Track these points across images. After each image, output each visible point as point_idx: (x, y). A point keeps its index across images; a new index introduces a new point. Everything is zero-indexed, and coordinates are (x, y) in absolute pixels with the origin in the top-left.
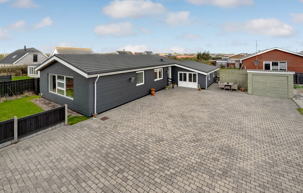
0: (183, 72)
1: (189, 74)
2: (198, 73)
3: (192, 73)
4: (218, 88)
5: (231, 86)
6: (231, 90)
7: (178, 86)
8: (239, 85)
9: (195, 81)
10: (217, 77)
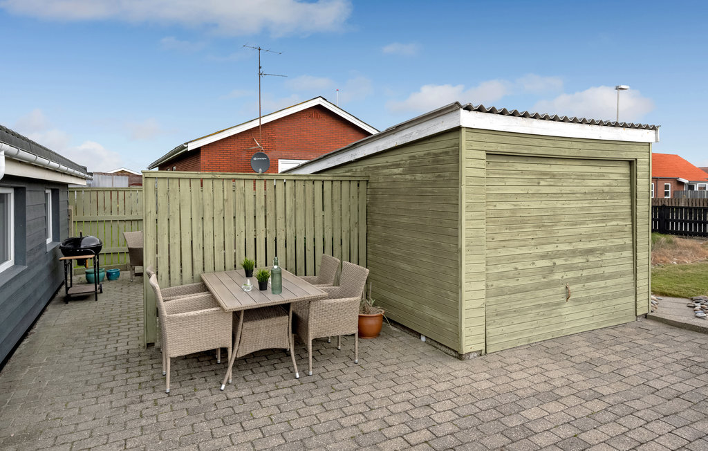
10: (82, 247)
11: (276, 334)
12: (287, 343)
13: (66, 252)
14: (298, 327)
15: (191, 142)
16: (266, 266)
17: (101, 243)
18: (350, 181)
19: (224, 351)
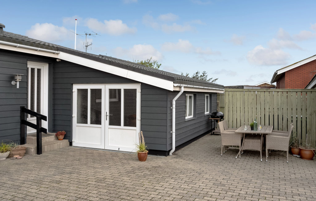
0: (89, 87)
1: (110, 90)
2: (143, 85)
3: (122, 87)
4: (218, 150)
5: (264, 136)
6: (264, 154)
7: (71, 144)
8: (294, 135)
9: (130, 121)
10: (217, 115)
12: (260, 149)
13: (212, 117)
15: (279, 70)
16: (269, 125)
17: (223, 115)
18: (311, 92)
19: (238, 147)
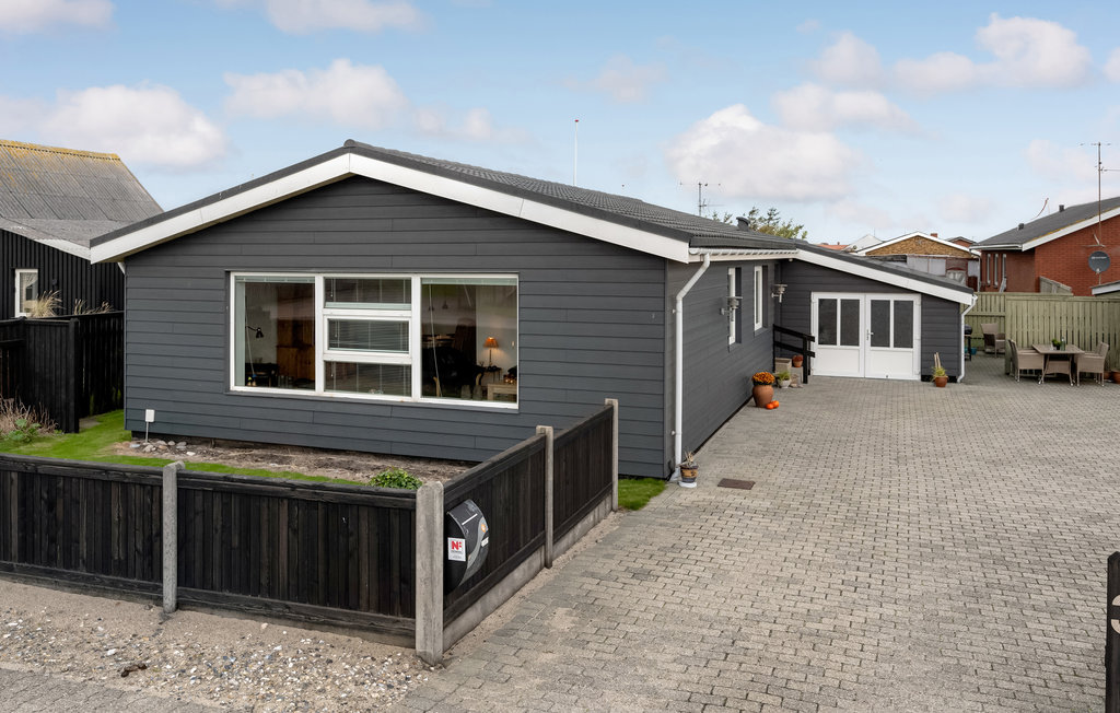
0: (839, 297)
1: (872, 301)
2: (925, 296)
3: (892, 298)
5: (1074, 356)
6: (1074, 378)
9: (904, 341)
11: (1062, 368)
12: (1068, 372)
14: (1074, 367)
16: (1079, 344)
19: (1040, 371)
